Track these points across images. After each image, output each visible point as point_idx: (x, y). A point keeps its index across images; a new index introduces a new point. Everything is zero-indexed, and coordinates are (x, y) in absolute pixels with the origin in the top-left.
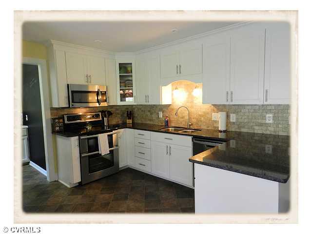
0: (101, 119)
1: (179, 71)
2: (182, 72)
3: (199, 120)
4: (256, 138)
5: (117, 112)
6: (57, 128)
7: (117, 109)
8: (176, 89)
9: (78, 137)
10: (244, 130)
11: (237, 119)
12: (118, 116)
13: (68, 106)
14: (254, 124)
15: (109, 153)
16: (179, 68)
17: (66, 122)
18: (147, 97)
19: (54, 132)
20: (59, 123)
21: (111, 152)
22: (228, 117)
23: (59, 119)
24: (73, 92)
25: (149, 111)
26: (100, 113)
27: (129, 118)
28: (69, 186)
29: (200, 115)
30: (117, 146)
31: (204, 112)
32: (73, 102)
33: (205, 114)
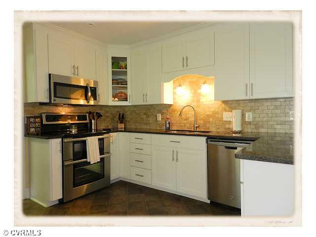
0: (88, 121)
1: (185, 64)
2: (188, 64)
3: (206, 122)
4: (278, 139)
5: (108, 115)
6: (32, 130)
7: (107, 112)
8: (180, 85)
9: (60, 139)
10: (262, 130)
11: (254, 118)
12: (108, 119)
13: (48, 101)
14: (275, 123)
15: (99, 160)
16: (185, 61)
17: (45, 122)
18: (145, 95)
19: (28, 134)
20: (35, 123)
21: (102, 160)
22: (243, 115)
23: (35, 117)
24: (56, 84)
25: (145, 114)
26: (87, 115)
27: (122, 122)
28: (45, 206)
29: (208, 116)
30: (108, 153)
31: (213, 111)
32: (55, 96)
33: (215, 113)
